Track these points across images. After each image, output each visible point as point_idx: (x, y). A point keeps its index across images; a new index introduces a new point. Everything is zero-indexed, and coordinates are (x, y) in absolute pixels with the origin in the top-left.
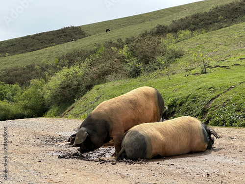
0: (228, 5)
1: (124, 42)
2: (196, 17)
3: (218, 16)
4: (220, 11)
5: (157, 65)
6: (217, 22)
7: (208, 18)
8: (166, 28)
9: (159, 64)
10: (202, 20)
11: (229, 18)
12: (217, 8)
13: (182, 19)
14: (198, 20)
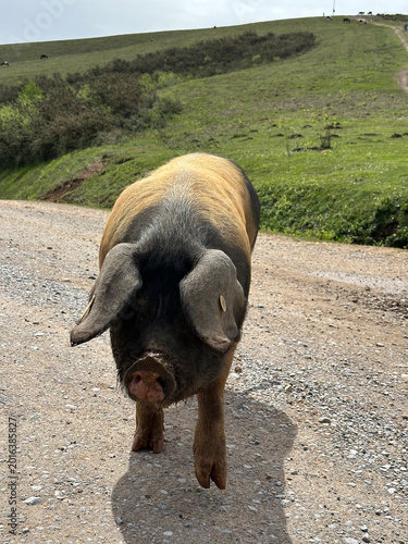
0: (217, 41)
1: (64, 80)
2: (171, 52)
3: (203, 56)
4: (206, 48)
5: (145, 122)
6: (202, 64)
7: (189, 56)
8: (128, 64)
9: (148, 120)
10: (182, 60)
11: (219, 61)
12: (201, 44)
13: (150, 55)
14: (174, 58)
